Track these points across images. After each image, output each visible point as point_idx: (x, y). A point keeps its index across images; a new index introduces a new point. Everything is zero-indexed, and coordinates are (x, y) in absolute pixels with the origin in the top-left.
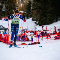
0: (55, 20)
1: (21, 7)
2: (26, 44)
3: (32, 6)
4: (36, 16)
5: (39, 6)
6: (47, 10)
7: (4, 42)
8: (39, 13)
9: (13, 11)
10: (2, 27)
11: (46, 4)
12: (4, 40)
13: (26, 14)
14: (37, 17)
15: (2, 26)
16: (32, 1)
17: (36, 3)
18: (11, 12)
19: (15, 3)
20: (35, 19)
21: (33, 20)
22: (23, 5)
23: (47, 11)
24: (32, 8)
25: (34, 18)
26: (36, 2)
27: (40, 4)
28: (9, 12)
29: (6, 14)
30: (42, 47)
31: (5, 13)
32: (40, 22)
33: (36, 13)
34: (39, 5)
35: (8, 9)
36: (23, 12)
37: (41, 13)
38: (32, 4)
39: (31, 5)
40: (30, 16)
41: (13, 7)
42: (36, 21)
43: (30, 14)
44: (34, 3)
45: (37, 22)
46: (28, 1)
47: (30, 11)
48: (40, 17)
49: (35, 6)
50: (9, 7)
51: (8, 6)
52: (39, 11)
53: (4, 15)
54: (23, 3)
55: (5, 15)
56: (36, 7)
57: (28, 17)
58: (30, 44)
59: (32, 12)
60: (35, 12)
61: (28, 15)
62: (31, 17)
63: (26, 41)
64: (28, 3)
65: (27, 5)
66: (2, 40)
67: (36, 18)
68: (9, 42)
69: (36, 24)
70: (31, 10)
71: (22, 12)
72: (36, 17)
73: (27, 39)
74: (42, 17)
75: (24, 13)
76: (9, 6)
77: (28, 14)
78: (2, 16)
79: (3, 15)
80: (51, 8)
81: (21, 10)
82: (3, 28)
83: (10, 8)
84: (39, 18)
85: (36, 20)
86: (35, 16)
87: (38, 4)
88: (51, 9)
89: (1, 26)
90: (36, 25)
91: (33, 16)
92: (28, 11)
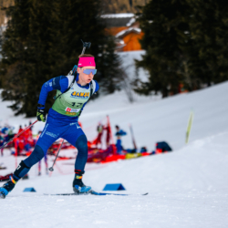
4: (16, 83)
5: (26, 52)
6: (53, 63)
8: (26, 73)
11: (50, 44)
14: (20, 88)
16: (1, 34)
17: (15, 40)
20: (14, 94)
21: (5, 97)
23: (52, 67)
24: (1, 57)
25: (9, 92)
26: (15, 36)
27: (27, 45)
30: (33, 190)
32: (30, 105)
33: (16, 75)
34: (26, 48)
37: (34, 73)
38: (3, 43)
42: (14, 102)
44: (9, 40)
45: (19, 103)
48: (29, 88)
49: (14, 50)
52: (26, 69)
56: (14, 56)
59: (2, 70)
60: (11, 71)
67: (16, 92)
69: (16, 112)
72: (16, 88)
74: (36, 86)
80: (64, 56)
84: (24, 92)
85: (17, 98)
86: (11, 85)
87: (24, 43)
88: (65, 61)
90: (17, 115)
91: (6, 83)
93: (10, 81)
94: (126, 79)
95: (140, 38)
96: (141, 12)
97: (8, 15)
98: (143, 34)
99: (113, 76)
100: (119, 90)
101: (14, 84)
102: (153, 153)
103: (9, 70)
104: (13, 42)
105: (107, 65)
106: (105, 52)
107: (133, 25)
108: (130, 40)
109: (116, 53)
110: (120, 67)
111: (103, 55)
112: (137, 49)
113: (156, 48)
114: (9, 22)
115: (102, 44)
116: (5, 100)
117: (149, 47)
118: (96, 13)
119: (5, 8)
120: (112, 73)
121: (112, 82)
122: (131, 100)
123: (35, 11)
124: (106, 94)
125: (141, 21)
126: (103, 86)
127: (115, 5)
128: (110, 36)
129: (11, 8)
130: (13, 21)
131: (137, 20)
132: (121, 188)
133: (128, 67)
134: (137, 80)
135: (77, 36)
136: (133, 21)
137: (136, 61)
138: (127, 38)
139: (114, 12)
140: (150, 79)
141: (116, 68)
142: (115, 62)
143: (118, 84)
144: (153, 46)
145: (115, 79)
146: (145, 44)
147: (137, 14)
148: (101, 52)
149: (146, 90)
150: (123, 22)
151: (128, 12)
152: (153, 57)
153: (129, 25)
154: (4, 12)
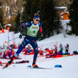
0: (47, 36)
1: (8, 19)
3: (21, 19)
5: (29, 20)
13: (14, 28)
16: (21, 13)
17: (26, 15)
19: (2, 15)
20: (25, 34)
22: (11, 18)
24: (21, 21)
26: (26, 14)
27: (30, 17)
33: (26, 27)
34: (29, 18)
38: (22, 16)
39: (20, 17)
42: (25, 36)
43: (19, 28)
44: (24, 15)
46: (17, 13)
49: (25, 19)
54: (11, 15)
56: (25, 21)
57: (17, 32)
61: (17, 29)
64: (17, 15)
65: (16, 17)
70: (20, 24)
71: (10, 25)
75: (12, 27)
81: (9, 23)
87: (29, 16)
88: (43, 23)
92: (17, 24)
94: (63, 30)
95: (69, 15)
96: (69, 6)
97: (24, 7)
98: (70, 14)
99: (59, 28)
100: (61, 33)
101: (25, 30)
102: (72, 55)
104: (25, 16)
105: (57, 24)
106: (56, 20)
107: (66, 11)
108: (65, 16)
109: (60, 20)
110: (61, 25)
111: (56, 21)
112: (67, 19)
113: (74, 19)
114: (24, 9)
115: (56, 17)
117: (72, 19)
118: (54, 6)
119: (23, 5)
120: (59, 27)
121: (59, 30)
122: (65, 37)
123: (33, 6)
124: (56, 34)
125: (69, 10)
126: (55, 31)
127: (60, 4)
128: (58, 14)
129: (25, 4)
130: (25, 9)
131: (68, 9)
132: (60, 66)
133: (64, 25)
134: (67, 30)
135: (47, 14)
136: (66, 9)
137: (67, 23)
138: (64, 15)
139: (60, 6)
140: (72, 29)
141: (60, 26)
142: (60, 24)
143: (60, 31)
144: (73, 18)
145: (59, 29)
146: (70, 17)
147: (68, 7)
148: (55, 20)
149: (70, 33)
150: (63, 10)
151: (65, 6)
152: (73, 22)
153: (65, 11)
154: (22, 6)
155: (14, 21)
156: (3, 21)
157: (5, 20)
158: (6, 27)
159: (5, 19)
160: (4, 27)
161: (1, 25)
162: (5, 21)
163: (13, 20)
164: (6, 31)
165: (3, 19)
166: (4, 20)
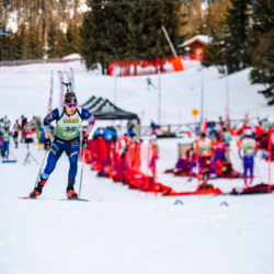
1: (199, 14)
2: (218, 192)
3: (250, 12)
4: (272, 58)
7: (116, 179)
9: (163, 33)
10: (108, 104)
12: (116, 168)
13: (224, 49)
15: (111, 104)
18: (152, 38)
20: (268, 74)
21: (256, 78)
22: (209, 10)
24: (251, 22)
25: (261, 72)
28: (144, 37)
29: (131, 49)
31: (125, 44)
33: (271, 48)
35: (141, 25)
36: (211, 39)
38: (255, 2)
39: (250, 7)
40: (240, 58)
41: (164, 15)
43: (242, 52)
47: (244, 37)
49: (269, 13)
50: (147, 17)
51: (140, 11)
53: (121, 50)
55: (124, 52)
57: (234, 66)
58: (239, 190)
59: (253, 40)
60: (265, 41)
61: (234, 55)
62: (248, 62)
63: (219, 176)
65: (231, 6)
66: (107, 169)
67: (271, 72)
68: (137, 176)
70: (247, 33)
71: (205, 39)
72: (272, 65)
73: (224, 169)
75: (215, 47)
76: (147, 11)
77: (234, 50)
78: (113, 54)
79: (114, 50)
81: (202, 32)
82: (113, 110)
83: (151, 19)
85: (272, 81)
86: (265, 61)
89: (104, 105)
90: (270, 104)
91: (258, 58)
92: (234, 35)
93: (262, 56)
101: (269, 60)
103: (262, 40)
116: (255, 82)
155: (221, 23)
156: (177, 22)
157: (186, 19)
158: (188, 49)
159: (184, 16)
160: (183, 48)
161: (169, 39)
162: (185, 24)
163: (217, 18)
164: (192, 65)
165: (178, 13)
166: (182, 19)
